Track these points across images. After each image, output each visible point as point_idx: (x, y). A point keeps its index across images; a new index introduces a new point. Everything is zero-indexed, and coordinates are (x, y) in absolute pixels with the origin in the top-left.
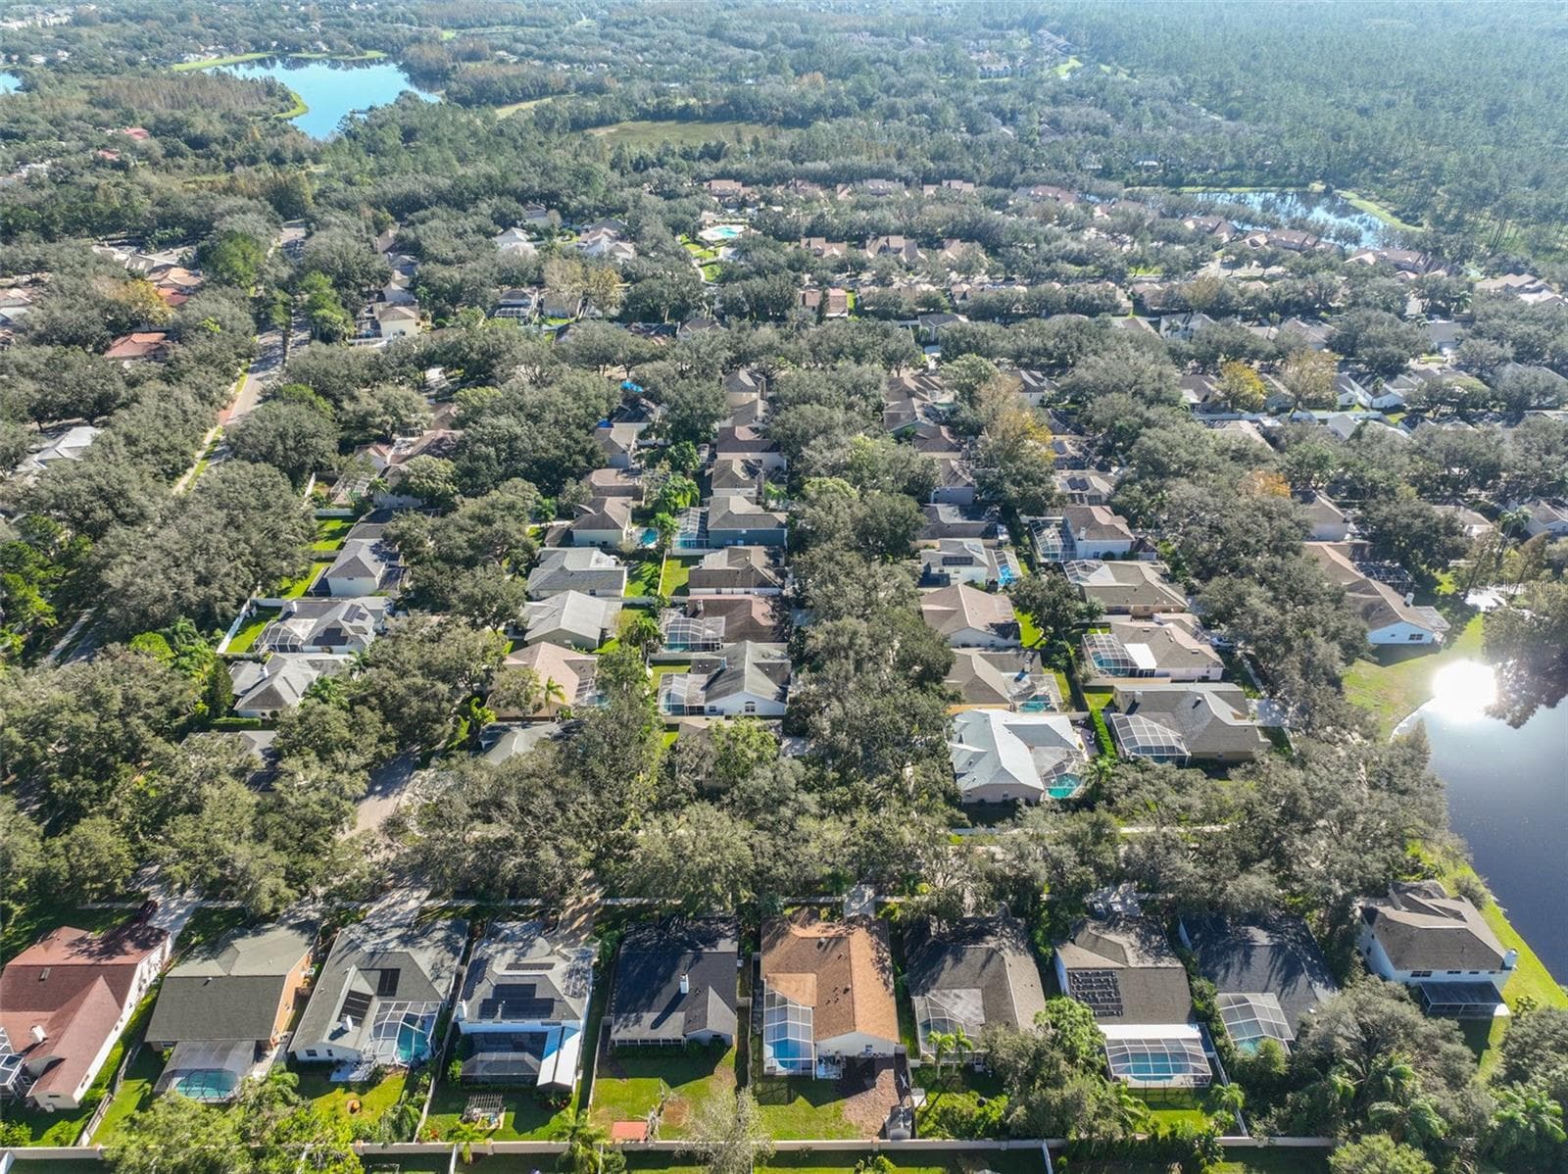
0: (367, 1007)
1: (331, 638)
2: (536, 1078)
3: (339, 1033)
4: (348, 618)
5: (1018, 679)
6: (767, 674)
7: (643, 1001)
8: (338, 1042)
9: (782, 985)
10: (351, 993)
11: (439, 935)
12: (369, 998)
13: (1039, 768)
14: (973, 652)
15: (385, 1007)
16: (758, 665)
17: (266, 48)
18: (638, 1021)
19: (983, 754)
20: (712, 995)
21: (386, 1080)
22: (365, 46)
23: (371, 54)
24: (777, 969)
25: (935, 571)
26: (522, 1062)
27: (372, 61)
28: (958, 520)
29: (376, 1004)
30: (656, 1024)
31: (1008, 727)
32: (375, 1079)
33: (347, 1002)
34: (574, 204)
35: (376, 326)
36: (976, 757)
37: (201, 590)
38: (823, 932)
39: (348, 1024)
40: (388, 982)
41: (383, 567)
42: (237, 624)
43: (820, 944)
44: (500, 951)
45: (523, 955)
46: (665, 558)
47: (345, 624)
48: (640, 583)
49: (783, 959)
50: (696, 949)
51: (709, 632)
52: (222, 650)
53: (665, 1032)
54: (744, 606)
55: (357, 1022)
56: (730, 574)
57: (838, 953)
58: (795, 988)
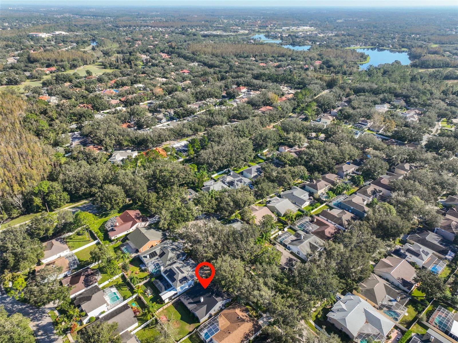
0: (155, 256)
1: (231, 184)
2: (160, 293)
3: (146, 257)
4: (238, 181)
5: (391, 301)
6: (311, 247)
7: (193, 296)
8: (144, 258)
9: (222, 319)
10: (155, 252)
11: (178, 253)
12: (157, 255)
13: (361, 329)
14: (382, 282)
15: (157, 259)
16: (310, 243)
17: (375, 45)
18: (188, 299)
19: (345, 311)
20: (205, 306)
21: (146, 273)
22: (403, 47)
23: (403, 49)
24: (224, 315)
25: (402, 251)
26: (162, 288)
27: (404, 51)
28: (436, 243)
29: (157, 257)
30: (190, 303)
31: (365, 310)
32: (145, 271)
33: (153, 253)
34: (412, 100)
35: (320, 119)
36: (343, 310)
37: (212, 161)
38: (243, 316)
39: (148, 256)
40: (162, 254)
41: (256, 174)
42: (221, 172)
43: (238, 318)
44: (180, 263)
45: (183, 267)
46: (324, 204)
47: (236, 182)
48: (311, 207)
49: (229, 314)
50: (212, 294)
51: (311, 228)
52: (213, 176)
53: (190, 307)
54: (326, 227)
55: (150, 258)
56: (334, 217)
57: (239, 323)
58: (223, 322)
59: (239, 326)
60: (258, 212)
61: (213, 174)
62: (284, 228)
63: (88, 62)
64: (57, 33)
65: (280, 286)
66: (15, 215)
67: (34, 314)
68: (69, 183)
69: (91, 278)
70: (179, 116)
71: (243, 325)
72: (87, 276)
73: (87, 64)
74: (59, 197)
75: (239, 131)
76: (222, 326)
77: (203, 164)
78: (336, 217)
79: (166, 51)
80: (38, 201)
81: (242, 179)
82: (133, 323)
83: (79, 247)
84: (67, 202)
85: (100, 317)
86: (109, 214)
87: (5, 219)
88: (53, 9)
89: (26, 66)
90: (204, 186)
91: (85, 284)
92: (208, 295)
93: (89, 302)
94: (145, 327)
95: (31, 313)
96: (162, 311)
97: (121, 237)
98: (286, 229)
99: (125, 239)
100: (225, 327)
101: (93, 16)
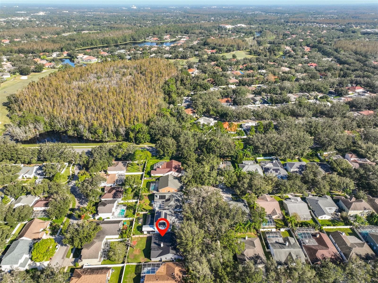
2: (145, 225)
4: (273, 170)
7: (160, 239)
8: (155, 197)
9: (163, 267)
10: (165, 196)
11: (178, 204)
12: (165, 199)
16: (290, 254)
18: (156, 239)
20: (161, 251)
24: (167, 265)
26: (148, 222)
29: (164, 200)
30: (155, 243)
32: (151, 205)
33: (163, 196)
38: (177, 275)
39: (158, 197)
40: (168, 200)
41: (297, 170)
42: (268, 158)
43: (172, 274)
44: (170, 211)
45: (170, 215)
46: (348, 227)
47: (271, 170)
48: (330, 223)
49: (170, 267)
50: (171, 246)
51: (307, 241)
52: (258, 158)
53: (153, 245)
54: (324, 248)
55: (160, 198)
56: (344, 243)
57: (170, 278)
58: (162, 270)
59: (167, 280)
60: (267, 203)
61: (259, 156)
62: (283, 227)
63: (241, 49)
64: (239, 25)
65: (220, 271)
66: (120, 140)
67: (83, 199)
68: (153, 129)
69: (119, 194)
70: (272, 101)
71: (171, 281)
72: (117, 191)
73: (240, 50)
74: (142, 137)
75: (311, 126)
76: (159, 272)
77: (250, 145)
78: (346, 244)
79: (311, 45)
80: (132, 135)
81: (279, 170)
82: (115, 234)
83: (132, 172)
84: (148, 142)
85: (105, 220)
86: (163, 158)
87: (114, 140)
88: (251, 8)
89: (199, 47)
90: (242, 163)
91: (113, 196)
92: (168, 244)
93: (103, 207)
94: (121, 242)
95: (82, 198)
96: (138, 238)
97: (157, 177)
98: (282, 230)
99: (158, 179)
100: (160, 274)
101: (275, 13)
